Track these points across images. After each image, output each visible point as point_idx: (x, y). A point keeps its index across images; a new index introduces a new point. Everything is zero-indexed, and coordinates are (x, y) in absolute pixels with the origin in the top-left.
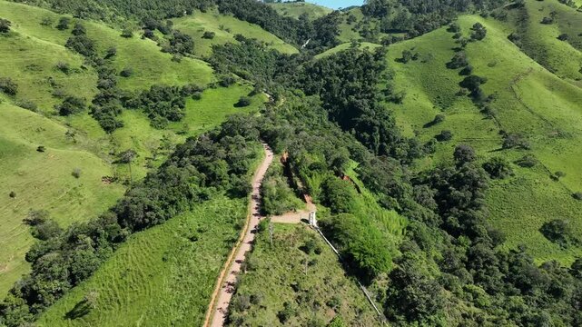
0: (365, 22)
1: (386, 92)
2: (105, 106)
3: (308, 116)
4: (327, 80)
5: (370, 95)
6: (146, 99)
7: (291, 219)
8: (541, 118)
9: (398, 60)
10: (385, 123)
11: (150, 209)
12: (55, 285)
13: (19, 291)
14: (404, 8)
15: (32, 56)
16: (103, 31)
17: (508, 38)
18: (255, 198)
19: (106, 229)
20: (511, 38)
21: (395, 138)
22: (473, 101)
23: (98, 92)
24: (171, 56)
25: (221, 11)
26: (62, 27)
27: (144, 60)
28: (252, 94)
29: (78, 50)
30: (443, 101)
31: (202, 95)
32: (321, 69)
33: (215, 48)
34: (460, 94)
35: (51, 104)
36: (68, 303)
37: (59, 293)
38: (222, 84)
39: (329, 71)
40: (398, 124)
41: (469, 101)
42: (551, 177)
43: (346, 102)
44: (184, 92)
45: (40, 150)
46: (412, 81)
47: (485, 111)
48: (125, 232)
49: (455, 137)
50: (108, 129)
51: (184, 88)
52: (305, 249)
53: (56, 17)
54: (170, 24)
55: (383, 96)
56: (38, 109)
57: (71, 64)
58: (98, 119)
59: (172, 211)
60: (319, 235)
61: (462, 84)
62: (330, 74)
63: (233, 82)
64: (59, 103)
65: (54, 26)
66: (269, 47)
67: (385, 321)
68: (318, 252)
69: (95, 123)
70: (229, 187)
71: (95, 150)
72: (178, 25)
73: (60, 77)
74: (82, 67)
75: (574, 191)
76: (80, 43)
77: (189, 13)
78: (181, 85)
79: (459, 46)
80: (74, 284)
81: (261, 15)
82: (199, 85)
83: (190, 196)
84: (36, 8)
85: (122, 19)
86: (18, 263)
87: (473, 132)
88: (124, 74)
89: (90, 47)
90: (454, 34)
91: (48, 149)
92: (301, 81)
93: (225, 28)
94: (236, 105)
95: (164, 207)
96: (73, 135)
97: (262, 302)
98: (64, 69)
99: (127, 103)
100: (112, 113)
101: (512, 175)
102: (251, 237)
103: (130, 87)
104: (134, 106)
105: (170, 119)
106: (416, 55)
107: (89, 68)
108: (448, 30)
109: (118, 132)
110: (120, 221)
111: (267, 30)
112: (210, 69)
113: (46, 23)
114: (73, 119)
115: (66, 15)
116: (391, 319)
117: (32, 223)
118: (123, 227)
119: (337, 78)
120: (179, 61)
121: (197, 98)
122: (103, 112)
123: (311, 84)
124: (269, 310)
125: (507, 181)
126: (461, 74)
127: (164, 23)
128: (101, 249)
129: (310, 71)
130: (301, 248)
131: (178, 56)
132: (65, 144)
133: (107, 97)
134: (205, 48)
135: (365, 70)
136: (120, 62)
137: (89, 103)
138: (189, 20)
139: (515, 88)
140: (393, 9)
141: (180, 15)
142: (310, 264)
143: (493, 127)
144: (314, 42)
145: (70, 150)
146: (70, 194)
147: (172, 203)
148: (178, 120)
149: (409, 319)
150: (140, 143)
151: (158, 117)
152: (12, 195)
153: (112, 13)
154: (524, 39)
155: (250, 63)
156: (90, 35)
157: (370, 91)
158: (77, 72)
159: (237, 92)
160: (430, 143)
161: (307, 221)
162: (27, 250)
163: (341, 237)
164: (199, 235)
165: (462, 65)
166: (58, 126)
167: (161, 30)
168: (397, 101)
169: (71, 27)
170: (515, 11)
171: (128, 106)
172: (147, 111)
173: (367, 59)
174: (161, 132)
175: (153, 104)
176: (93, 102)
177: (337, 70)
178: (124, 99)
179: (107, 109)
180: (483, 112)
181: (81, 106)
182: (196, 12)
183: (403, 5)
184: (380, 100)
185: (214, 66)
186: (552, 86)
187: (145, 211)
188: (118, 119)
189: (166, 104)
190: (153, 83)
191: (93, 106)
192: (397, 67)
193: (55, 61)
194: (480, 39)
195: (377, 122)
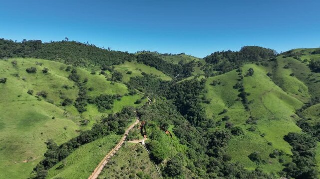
0: (207, 66)
1: (203, 99)
2: (80, 102)
3: (164, 108)
4: (178, 93)
5: (195, 100)
6: (97, 100)
7: (136, 142)
8: (270, 111)
9: (211, 85)
10: (200, 112)
11: (88, 137)
12: (54, 160)
13: (42, 163)
14: (226, 59)
15: (55, 82)
16: (84, 71)
17: (267, 75)
18: (126, 135)
19: (72, 143)
20: (268, 75)
21: (203, 119)
22: (243, 103)
23: (78, 97)
24: (110, 82)
25: (138, 61)
26: (67, 70)
27: (99, 84)
28: (143, 98)
29: (73, 79)
30: (229, 103)
31: (121, 98)
32: (176, 88)
33: (131, 78)
34: (237, 100)
35: (60, 101)
36: (57, 166)
37: (54, 163)
38: (131, 94)
39: (179, 89)
40: (207, 113)
41: (241, 103)
42: (261, 136)
43: (185, 103)
44: (114, 97)
45: (53, 118)
46: (216, 94)
47: (246, 108)
48: (79, 144)
49: (231, 119)
50: (80, 112)
51: (114, 96)
52: (137, 151)
53: (66, 66)
54: (113, 67)
55: (201, 100)
56: (54, 103)
57: (69, 85)
58: (77, 108)
59: (95, 138)
60: (144, 147)
61: (239, 96)
62: (180, 90)
63: (135, 93)
64: (62, 101)
65: (64, 70)
66: (158, 77)
67: (161, 176)
68: (142, 152)
69: (76, 109)
70: (118, 131)
71: (74, 120)
72: (117, 68)
73: (64, 91)
74: (73, 87)
75: (269, 141)
76: (74, 77)
77: (123, 63)
78: (113, 94)
79: (240, 78)
80: (60, 160)
81: (156, 63)
82: (121, 94)
83: (103, 133)
84: (59, 63)
85: (93, 65)
86: (41, 156)
87: (239, 117)
88: (90, 89)
89: (77, 79)
90: (239, 73)
91: (56, 118)
92: (167, 93)
93: (138, 69)
94: (135, 103)
95: (93, 136)
96: (66, 114)
97: (116, 164)
98: (66, 87)
99: (90, 102)
100: (83, 105)
101: (243, 134)
102: (120, 147)
103: (92, 95)
104: (92, 103)
105: (106, 108)
106: (220, 82)
107: (76, 87)
108: (237, 71)
109: (84, 113)
110: (77, 141)
111: (158, 70)
112: (126, 88)
113: (61, 69)
114: (67, 107)
115: (70, 65)
116: (163, 176)
117: (48, 144)
118: (78, 142)
119: (183, 92)
120: (113, 84)
121: (119, 100)
122: (79, 105)
123: (172, 94)
124: (119, 166)
125: (240, 137)
126: (239, 91)
127: (111, 67)
128: (70, 149)
129: (172, 89)
130: (136, 151)
131: (113, 82)
132: (63, 117)
133: (81, 99)
134: (127, 79)
135: (195, 89)
136: (89, 84)
137: (74, 101)
138: (123, 66)
139: (262, 98)
140: (221, 60)
141: (119, 64)
142: (138, 156)
143: (248, 115)
144: (181, 75)
145: (64, 120)
146: (62, 135)
147: (96, 135)
148: (110, 109)
149: (169, 176)
150: (93, 118)
151: (102, 107)
152: (42, 134)
153: (89, 63)
154: (274, 75)
155: (147, 85)
156: (78, 73)
157: (195, 98)
158: (71, 88)
159: (136, 97)
160: (219, 122)
161: (141, 143)
162: (45, 152)
163: (151, 148)
164: (103, 145)
165: (240, 87)
166: (61, 110)
167: (109, 70)
168: (208, 102)
169: (71, 70)
170: (272, 62)
171: (90, 103)
172: (97, 105)
173: (197, 83)
174: (102, 114)
175: (100, 102)
176: (76, 101)
177: (183, 89)
178: (89, 100)
179: (81, 104)
180: (245, 108)
181: (71, 102)
182: (126, 62)
183: (226, 58)
184: (200, 102)
185: (128, 86)
186: (282, 97)
187: (86, 137)
188: (85, 108)
189: (106, 102)
190: (101, 93)
191: (76, 102)
192: (210, 87)
193: (63, 84)
194: (251, 75)
195: (196, 112)
